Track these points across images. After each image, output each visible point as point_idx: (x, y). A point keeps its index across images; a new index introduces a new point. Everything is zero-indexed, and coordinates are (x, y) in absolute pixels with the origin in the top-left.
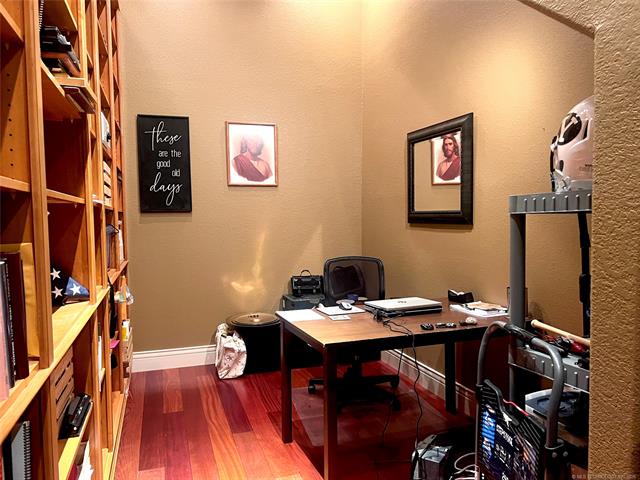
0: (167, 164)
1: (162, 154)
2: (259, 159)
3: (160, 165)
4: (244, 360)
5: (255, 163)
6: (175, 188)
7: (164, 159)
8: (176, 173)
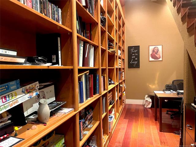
0: (134, 57)
1: (133, 55)
2: (157, 54)
3: (133, 57)
4: (151, 104)
5: (156, 55)
6: (136, 62)
7: (134, 56)
8: (136, 59)
